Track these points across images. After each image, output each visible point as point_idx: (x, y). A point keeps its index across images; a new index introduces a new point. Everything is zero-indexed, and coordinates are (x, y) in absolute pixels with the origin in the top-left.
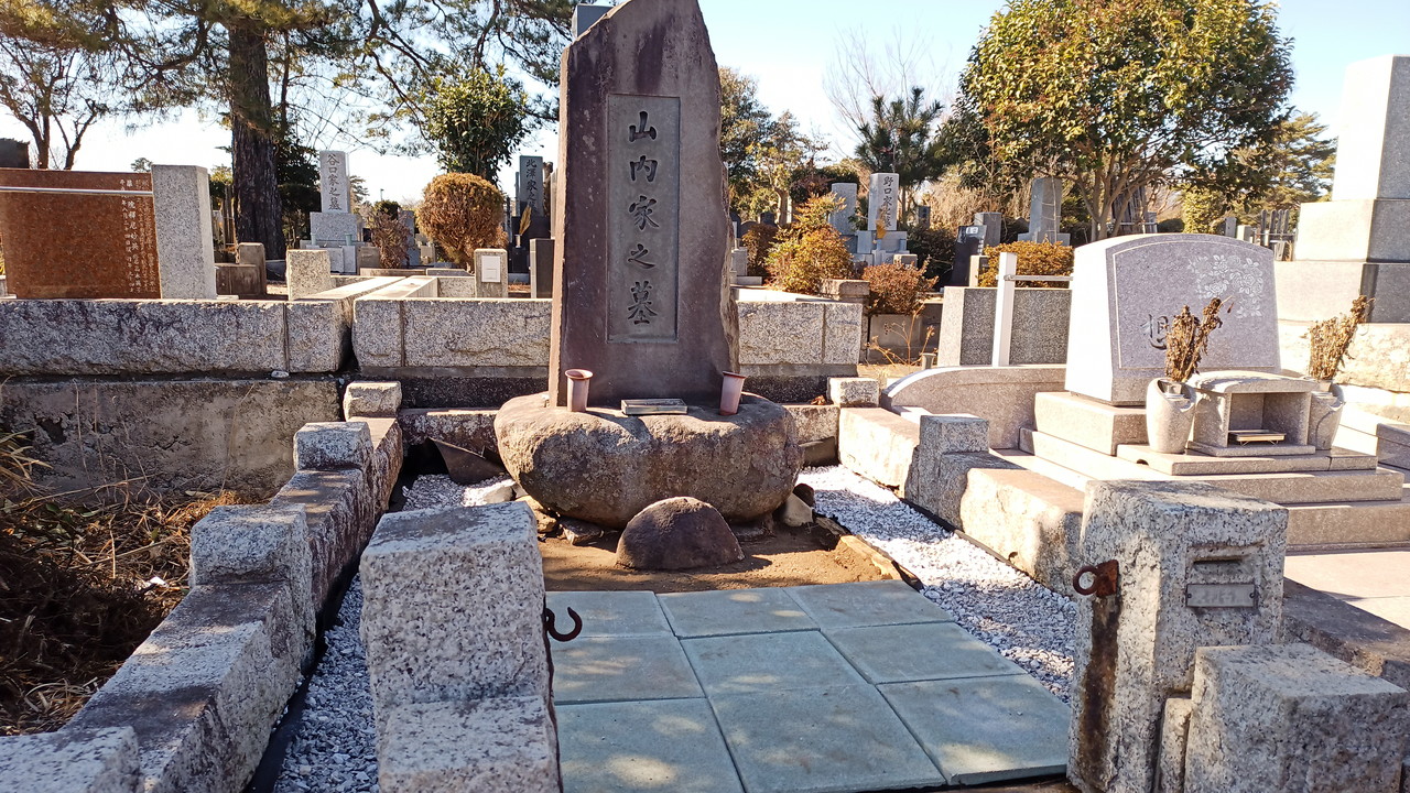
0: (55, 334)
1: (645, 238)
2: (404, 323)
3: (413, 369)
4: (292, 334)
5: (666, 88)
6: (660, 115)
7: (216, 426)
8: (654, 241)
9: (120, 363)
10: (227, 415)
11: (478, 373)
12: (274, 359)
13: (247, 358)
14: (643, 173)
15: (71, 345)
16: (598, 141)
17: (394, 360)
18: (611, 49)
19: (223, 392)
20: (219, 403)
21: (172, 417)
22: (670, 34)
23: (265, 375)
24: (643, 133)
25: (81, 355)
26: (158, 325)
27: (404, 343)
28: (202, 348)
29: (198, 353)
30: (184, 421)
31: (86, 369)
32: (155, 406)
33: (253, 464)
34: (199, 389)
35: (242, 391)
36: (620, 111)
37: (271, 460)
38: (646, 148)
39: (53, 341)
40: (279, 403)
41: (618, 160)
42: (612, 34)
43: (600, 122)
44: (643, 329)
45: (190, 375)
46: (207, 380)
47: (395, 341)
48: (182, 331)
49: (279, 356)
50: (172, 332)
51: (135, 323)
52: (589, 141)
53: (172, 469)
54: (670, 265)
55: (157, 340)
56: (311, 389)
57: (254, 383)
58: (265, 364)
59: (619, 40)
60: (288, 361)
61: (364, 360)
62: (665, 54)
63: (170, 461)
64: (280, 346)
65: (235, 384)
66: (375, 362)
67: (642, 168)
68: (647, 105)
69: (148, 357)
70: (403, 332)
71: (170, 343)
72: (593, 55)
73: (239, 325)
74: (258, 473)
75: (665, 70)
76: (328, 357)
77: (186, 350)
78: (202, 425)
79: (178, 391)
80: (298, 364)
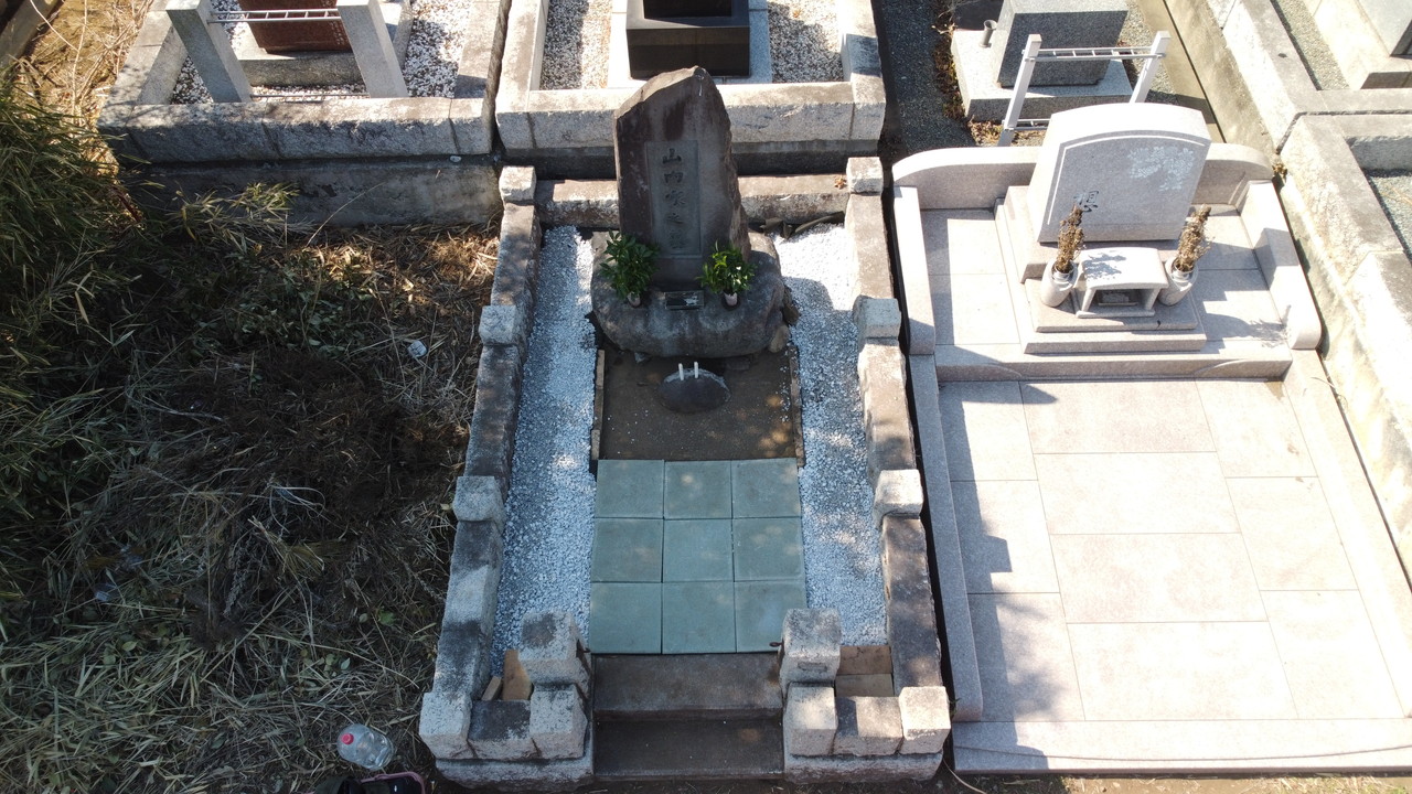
0: (312, 139)
1: (677, 211)
2: (531, 124)
3: (542, 150)
4: (459, 136)
5: (687, 135)
7: (422, 189)
8: (683, 212)
9: (356, 154)
10: (427, 182)
12: (450, 148)
13: (432, 149)
15: (323, 145)
17: (528, 145)
18: (646, 117)
19: (424, 171)
20: (420, 179)
21: (395, 184)
22: (689, 106)
23: (446, 157)
24: (673, 160)
25: (331, 150)
26: (373, 133)
27: (533, 136)
28: (404, 145)
29: (402, 148)
30: (402, 186)
31: (336, 156)
32: (386, 178)
34: (407, 170)
35: (434, 170)
36: (655, 150)
37: (460, 205)
38: (675, 167)
39: (312, 143)
40: (459, 178)
41: (657, 173)
42: (647, 108)
43: (641, 157)
44: (679, 251)
45: (400, 159)
46: (411, 164)
47: (527, 136)
48: (388, 137)
49: (452, 146)
50: (382, 138)
53: (403, 209)
54: (694, 221)
56: (476, 169)
57: (440, 164)
58: (444, 152)
60: (458, 149)
61: (508, 145)
62: (685, 117)
63: (402, 204)
64: (452, 141)
65: (428, 165)
66: (515, 147)
67: (673, 178)
68: (675, 146)
69: (371, 151)
70: (532, 130)
71: (383, 144)
72: (634, 122)
73: (423, 133)
74: (454, 211)
75: (686, 126)
76: (483, 144)
77: (394, 146)
78: (413, 189)
79: (395, 172)
80: (465, 151)
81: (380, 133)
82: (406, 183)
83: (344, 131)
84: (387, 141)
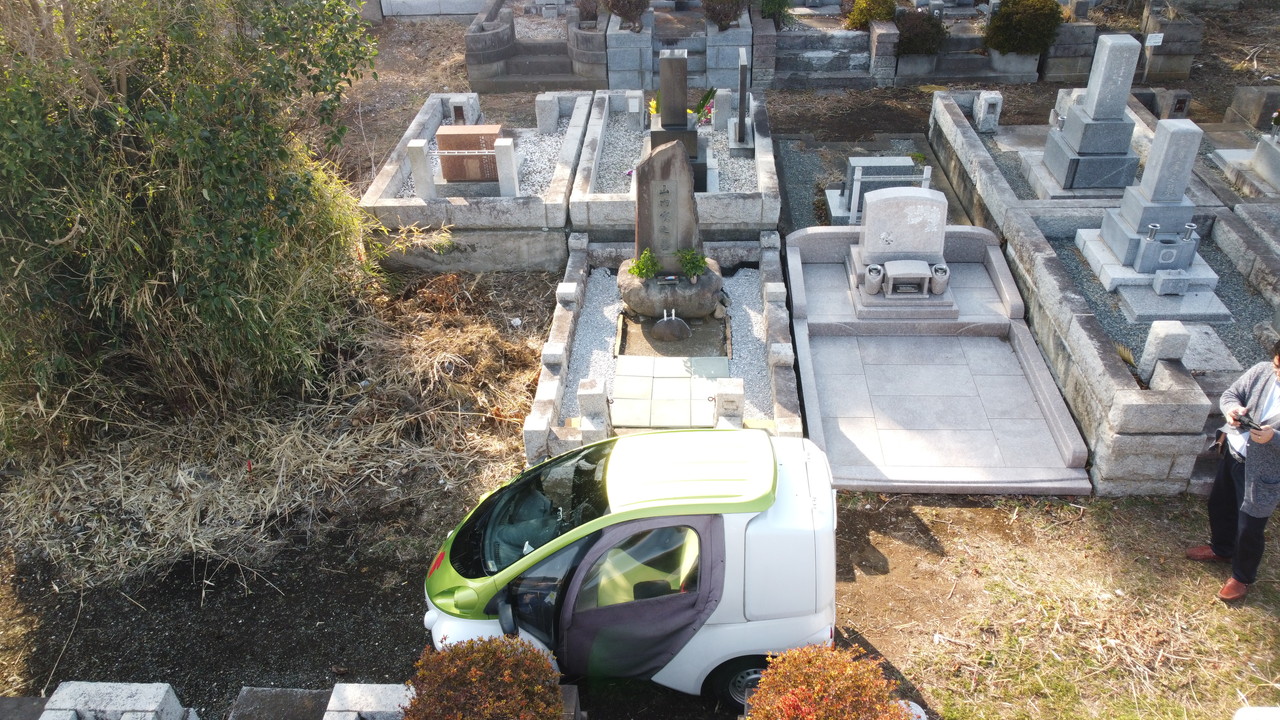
0: (470, 216)
1: (666, 224)
2: (588, 209)
3: (592, 227)
4: (548, 215)
5: (672, 177)
6: (670, 185)
7: (524, 248)
9: (491, 225)
10: (528, 244)
11: (617, 228)
12: (542, 223)
13: (535, 223)
16: (649, 196)
17: (585, 223)
18: (653, 167)
19: (527, 236)
20: (525, 240)
21: (510, 244)
22: (673, 160)
23: (540, 229)
24: (665, 192)
26: (503, 212)
27: (589, 217)
28: (518, 220)
30: (514, 246)
31: (481, 227)
32: (504, 240)
33: (538, 260)
34: (517, 236)
35: (533, 236)
36: (656, 186)
37: (544, 259)
38: (665, 196)
40: (546, 240)
41: (656, 201)
42: (653, 162)
43: (649, 188)
44: (666, 252)
45: (515, 229)
46: (520, 232)
47: (585, 216)
48: (511, 214)
49: (544, 222)
50: (507, 215)
51: (495, 212)
52: (645, 196)
53: (511, 261)
54: (675, 232)
55: (503, 218)
56: (557, 235)
57: (536, 232)
58: (540, 225)
59: (655, 164)
60: (548, 223)
61: (575, 226)
62: (672, 167)
63: (510, 258)
64: (545, 218)
65: (530, 233)
66: (579, 226)
67: (664, 203)
68: (666, 183)
69: (501, 223)
70: (588, 213)
71: (508, 218)
72: (646, 169)
73: (530, 212)
75: (672, 172)
76: (561, 221)
78: (520, 247)
79: (511, 236)
80: (551, 225)
82: (516, 243)
84: (510, 218)
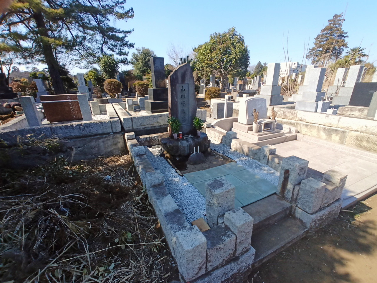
0: (67, 131)
2: (132, 121)
3: (135, 129)
4: (113, 126)
5: (186, 82)
6: (185, 87)
7: (102, 144)
8: (185, 109)
9: (81, 135)
10: (103, 142)
11: (146, 129)
12: (109, 130)
13: (106, 131)
14: (183, 97)
15: (70, 133)
16: (176, 92)
17: (131, 128)
18: (177, 76)
19: (102, 138)
20: (102, 140)
21: (93, 144)
22: (187, 72)
23: (109, 133)
24: (183, 90)
25: (73, 134)
26: (87, 127)
27: (132, 125)
28: (96, 130)
30: (96, 144)
31: (74, 137)
32: (90, 142)
33: (109, 150)
34: (97, 138)
35: (106, 137)
36: (179, 87)
37: (112, 148)
38: (183, 93)
40: (113, 138)
41: (179, 94)
43: (176, 89)
44: (184, 123)
45: (95, 135)
46: (99, 136)
48: (92, 128)
50: (90, 128)
52: (174, 92)
54: (188, 112)
55: (88, 130)
56: (118, 135)
57: (107, 135)
59: (178, 74)
60: (112, 130)
61: (126, 128)
62: (186, 76)
63: (94, 151)
64: (111, 128)
65: (104, 136)
66: (128, 129)
68: (183, 85)
69: (86, 133)
70: (132, 123)
71: (90, 130)
72: (174, 77)
73: (103, 125)
75: (186, 79)
76: (119, 129)
77: (93, 131)
78: (99, 145)
79: (94, 139)
80: (114, 131)
81: (89, 127)
82: (97, 142)
83: (78, 127)
